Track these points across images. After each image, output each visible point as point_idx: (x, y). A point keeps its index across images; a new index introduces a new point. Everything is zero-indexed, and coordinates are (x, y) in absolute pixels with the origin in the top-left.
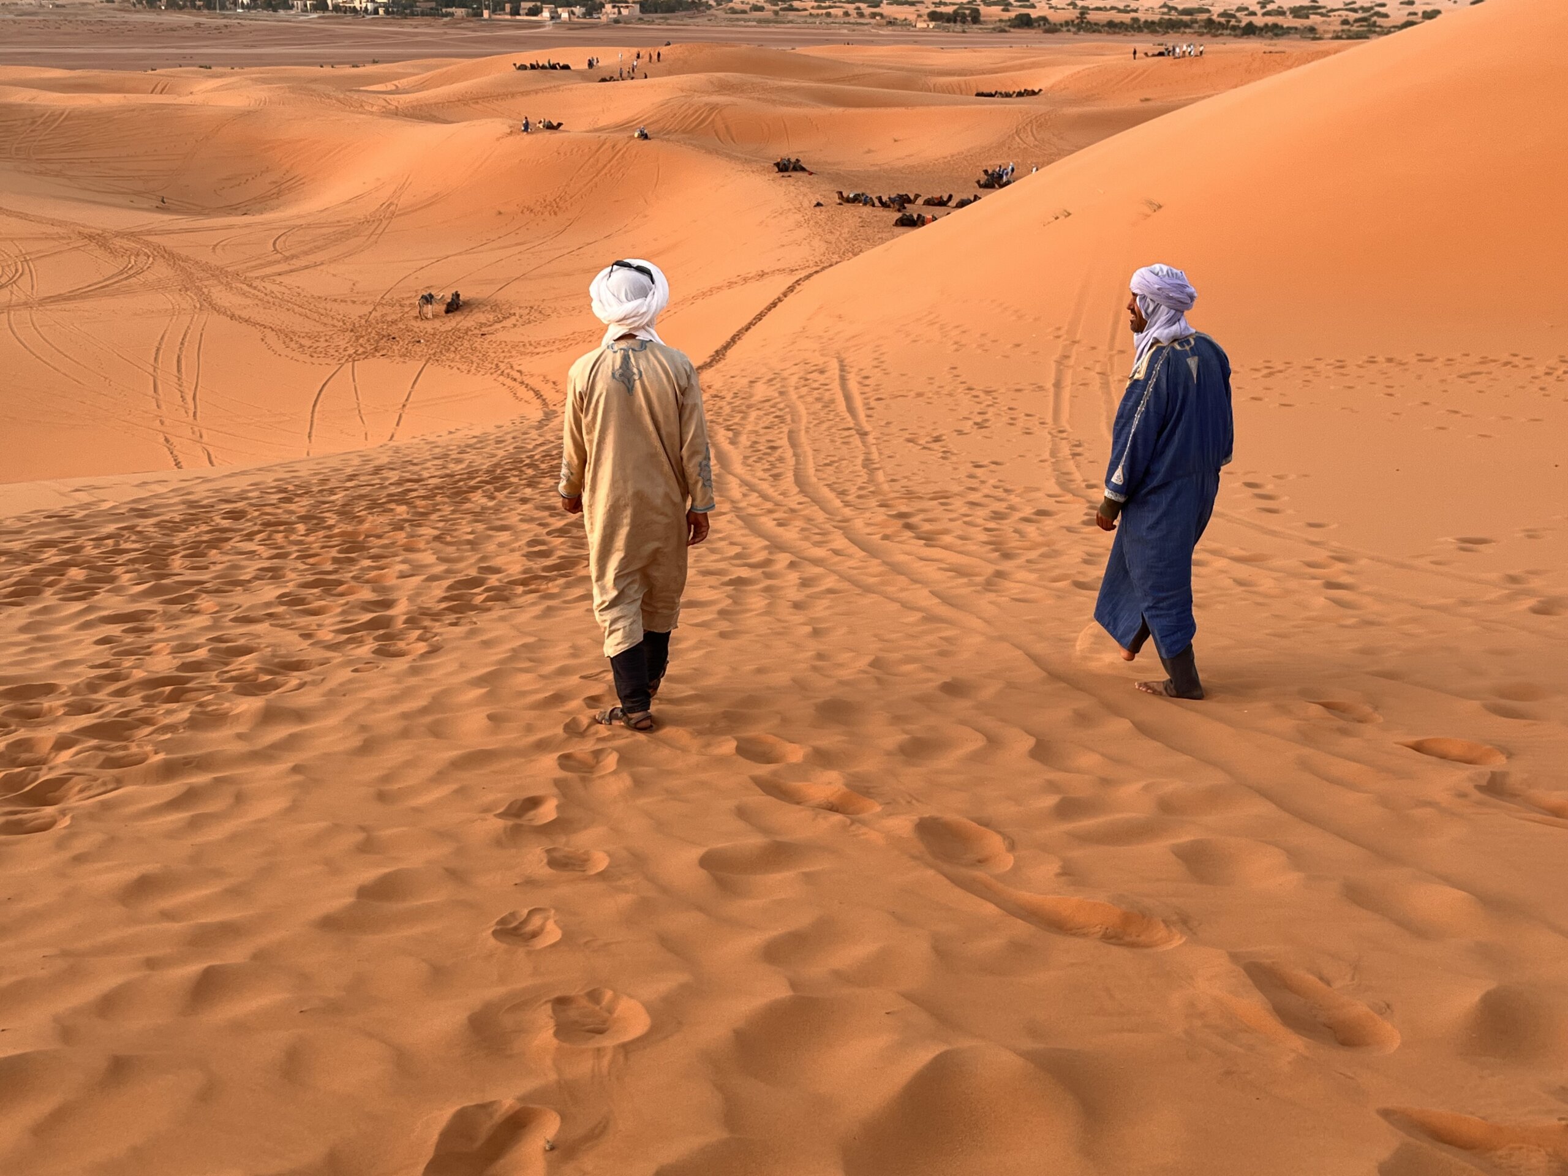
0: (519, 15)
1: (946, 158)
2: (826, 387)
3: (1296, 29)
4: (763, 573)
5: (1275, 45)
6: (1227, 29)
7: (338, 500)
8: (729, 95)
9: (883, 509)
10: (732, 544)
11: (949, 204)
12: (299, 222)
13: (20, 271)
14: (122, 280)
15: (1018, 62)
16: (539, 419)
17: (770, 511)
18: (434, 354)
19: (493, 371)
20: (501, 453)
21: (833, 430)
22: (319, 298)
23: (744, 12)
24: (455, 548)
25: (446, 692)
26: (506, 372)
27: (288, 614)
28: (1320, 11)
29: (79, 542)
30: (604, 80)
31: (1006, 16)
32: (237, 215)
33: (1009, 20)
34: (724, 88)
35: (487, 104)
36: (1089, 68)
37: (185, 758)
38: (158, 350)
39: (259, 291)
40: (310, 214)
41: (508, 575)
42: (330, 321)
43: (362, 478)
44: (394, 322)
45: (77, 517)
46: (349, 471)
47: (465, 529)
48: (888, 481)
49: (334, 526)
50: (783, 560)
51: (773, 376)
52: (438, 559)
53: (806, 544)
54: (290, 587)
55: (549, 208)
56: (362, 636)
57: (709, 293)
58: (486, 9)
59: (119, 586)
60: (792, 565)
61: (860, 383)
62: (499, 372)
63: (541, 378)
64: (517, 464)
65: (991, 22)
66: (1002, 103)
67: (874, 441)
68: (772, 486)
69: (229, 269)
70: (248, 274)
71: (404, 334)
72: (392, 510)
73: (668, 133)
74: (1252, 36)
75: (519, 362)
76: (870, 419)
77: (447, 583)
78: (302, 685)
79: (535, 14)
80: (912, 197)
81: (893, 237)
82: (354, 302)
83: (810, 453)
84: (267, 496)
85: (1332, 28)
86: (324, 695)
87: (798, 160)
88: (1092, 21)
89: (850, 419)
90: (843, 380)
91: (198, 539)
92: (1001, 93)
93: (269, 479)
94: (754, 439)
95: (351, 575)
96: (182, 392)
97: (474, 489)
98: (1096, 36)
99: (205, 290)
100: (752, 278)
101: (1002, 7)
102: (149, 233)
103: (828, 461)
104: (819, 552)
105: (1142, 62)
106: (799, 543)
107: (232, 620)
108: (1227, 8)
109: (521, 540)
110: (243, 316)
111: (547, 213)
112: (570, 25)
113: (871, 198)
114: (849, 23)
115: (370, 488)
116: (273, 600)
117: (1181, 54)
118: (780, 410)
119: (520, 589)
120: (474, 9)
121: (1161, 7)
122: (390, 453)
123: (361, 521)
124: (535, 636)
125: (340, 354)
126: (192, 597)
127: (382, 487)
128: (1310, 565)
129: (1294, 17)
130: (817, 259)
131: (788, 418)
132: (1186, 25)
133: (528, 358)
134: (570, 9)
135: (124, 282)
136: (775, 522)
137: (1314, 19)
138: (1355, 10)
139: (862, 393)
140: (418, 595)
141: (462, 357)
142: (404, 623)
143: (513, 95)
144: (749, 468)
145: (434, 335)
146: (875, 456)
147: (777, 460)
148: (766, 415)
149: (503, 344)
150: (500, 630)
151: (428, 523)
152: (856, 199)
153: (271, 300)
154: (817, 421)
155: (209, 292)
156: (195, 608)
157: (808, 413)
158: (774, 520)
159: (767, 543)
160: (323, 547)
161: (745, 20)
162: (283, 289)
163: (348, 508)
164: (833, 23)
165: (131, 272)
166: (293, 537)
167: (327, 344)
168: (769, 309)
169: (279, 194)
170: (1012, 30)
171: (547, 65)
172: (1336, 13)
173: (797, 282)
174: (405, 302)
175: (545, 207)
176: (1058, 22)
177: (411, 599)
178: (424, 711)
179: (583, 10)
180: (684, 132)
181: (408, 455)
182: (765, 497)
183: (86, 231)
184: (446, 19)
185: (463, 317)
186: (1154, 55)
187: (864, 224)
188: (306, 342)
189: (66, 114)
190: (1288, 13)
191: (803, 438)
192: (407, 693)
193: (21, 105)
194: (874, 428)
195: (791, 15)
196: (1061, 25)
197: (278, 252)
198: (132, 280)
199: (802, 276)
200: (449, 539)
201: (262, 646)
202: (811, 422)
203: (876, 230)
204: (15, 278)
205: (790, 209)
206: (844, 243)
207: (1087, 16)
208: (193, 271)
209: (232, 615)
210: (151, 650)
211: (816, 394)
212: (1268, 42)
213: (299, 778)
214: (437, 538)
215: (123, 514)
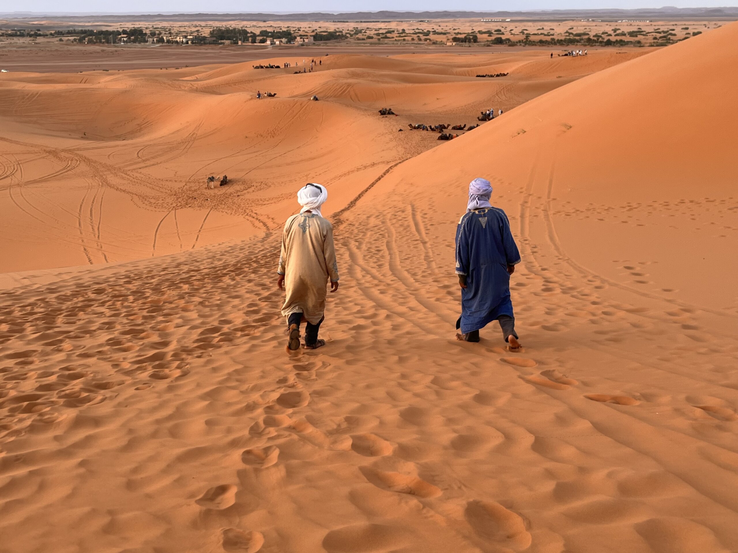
0: (256, 43)
1: (462, 107)
2: (405, 219)
3: (631, 42)
4: (372, 322)
5: (621, 50)
6: (597, 43)
7: (154, 282)
8: (357, 79)
9: (436, 283)
10: (356, 304)
11: (464, 129)
12: (149, 143)
13: (16, 169)
14: (64, 172)
15: (496, 60)
16: (262, 237)
17: (377, 285)
18: (215, 206)
19: (243, 213)
20: (242, 255)
21: (409, 241)
22: (160, 179)
23: (363, 39)
24: (209, 309)
25: (185, 404)
26: (249, 214)
27: (109, 351)
28: (642, 33)
29: (13, 308)
30: (296, 73)
31: (490, 39)
32: (120, 140)
33: (492, 41)
34: (354, 75)
35: (240, 85)
36: (531, 62)
37: (16, 456)
38: (81, 206)
39: (130, 176)
40: (155, 139)
41: (235, 325)
42: (164, 190)
43: (170, 270)
44: (195, 191)
45: (18, 293)
46: (164, 266)
47: (217, 298)
48: (438, 268)
49: (148, 297)
50: (383, 313)
51: (379, 214)
52: (198, 315)
53: (395, 304)
54: (115, 334)
55: (270, 134)
56: (146, 366)
57: (348, 174)
58: (240, 40)
59: (25, 335)
60: (388, 317)
61: (422, 217)
62: (246, 214)
63: (266, 216)
64: (249, 261)
65: (483, 42)
66: (489, 80)
67: (430, 246)
68: (378, 271)
69: (115, 166)
70: (126, 169)
71: (200, 196)
72: (181, 287)
73: (327, 97)
74: (610, 46)
75: (256, 209)
76: (427, 235)
77: (200, 331)
78: (103, 400)
79: (263, 42)
80: (446, 126)
81: (438, 145)
82: (176, 181)
83: (397, 253)
84: (119, 280)
85: (649, 41)
86: (114, 407)
87: (390, 109)
88: (532, 41)
89: (417, 234)
90: (414, 215)
91: (75, 305)
92: (488, 75)
93: (122, 271)
94: (369, 246)
95: (150, 326)
96: (92, 226)
97: (225, 275)
98: (534, 47)
99: (104, 177)
100: (369, 166)
101: (488, 35)
102: (78, 149)
103: (406, 257)
104: (403, 309)
105: (556, 59)
106: (392, 303)
107: (78, 356)
108: (597, 33)
109: (245, 304)
110: (122, 189)
111: (269, 137)
112: (280, 47)
113: (426, 127)
114: (414, 44)
115: (172, 275)
116: (104, 342)
117: (576, 55)
118: (382, 231)
119: (239, 334)
120: (234, 40)
121: (565, 33)
122: (187, 256)
123: (163, 293)
124: (242, 364)
125: (169, 206)
126: (61, 341)
127: (179, 274)
128: (671, 314)
129: (630, 36)
130: (400, 157)
131: (387, 235)
132: (578, 41)
133: (260, 206)
134: (280, 39)
135: (66, 173)
136: (379, 291)
137: (640, 37)
138: (660, 33)
139: (423, 222)
140: (184, 338)
141: (228, 207)
142: (171, 357)
143: (253, 81)
144: (366, 261)
145: (215, 196)
146: (431, 254)
147: (381, 257)
148: (375, 233)
149: (248, 201)
150: (224, 361)
151: (198, 294)
152: (419, 127)
153: (136, 180)
154: (401, 236)
155: (106, 177)
156: (60, 348)
157: (396, 233)
158: (379, 290)
159: (374, 304)
160: (140, 309)
161: (364, 43)
162: (142, 176)
163: (158, 287)
164: (407, 44)
165: (68, 169)
166: (126, 304)
167: (163, 201)
168: (377, 181)
169: (141, 130)
170: (493, 45)
171: (268, 66)
172: (651, 34)
173: (391, 168)
174: (200, 181)
175: (268, 134)
176: (515, 41)
177: (179, 341)
178: (170, 418)
179: (286, 40)
180: (335, 97)
181: (195, 257)
182: (374, 277)
183: (48, 149)
184: (221, 46)
185: (228, 188)
186: (563, 56)
187: (423, 139)
188: (153, 201)
189: (39, 93)
190: (627, 34)
191: (394, 245)
192: (161, 406)
193: (18, 90)
194: (430, 240)
195: (386, 41)
196: (517, 42)
197: (139, 158)
198: (70, 172)
199: (393, 165)
200: (207, 303)
201: (89, 373)
202: (398, 237)
203: (429, 142)
204: (13, 172)
205: (387, 133)
206: (413, 149)
207: (529, 38)
208: (98, 167)
209: (78, 352)
210: (27, 376)
211: (400, 223)
212: (618, 48)
213: (82, 470)
214: (201, 303)
215: (42, 291)
